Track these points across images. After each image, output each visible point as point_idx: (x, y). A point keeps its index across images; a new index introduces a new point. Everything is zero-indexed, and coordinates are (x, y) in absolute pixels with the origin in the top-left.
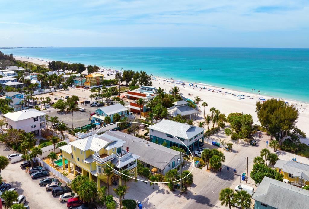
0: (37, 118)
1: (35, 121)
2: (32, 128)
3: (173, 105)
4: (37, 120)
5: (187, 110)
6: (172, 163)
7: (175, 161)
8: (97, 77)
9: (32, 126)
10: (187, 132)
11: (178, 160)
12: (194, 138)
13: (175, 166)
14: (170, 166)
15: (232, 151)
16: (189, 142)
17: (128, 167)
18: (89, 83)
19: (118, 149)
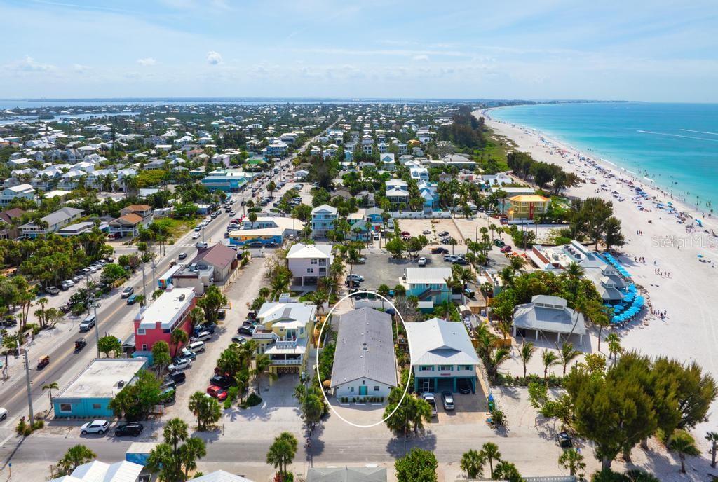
0: (316, 260)
1: (312, 263)
2: (308, 272)
4: (316, 263)
5: (555, 319)
6: (360, 387)
7: (367, 387)
8: (531, 203)
9: (308, 269)
10: (430, 353)
11: (377, 389)
12: (439, 370)
13: (366, 394)
14: (352, 389)
15: (497, 428)
16: (420, 370)
17: (284, 359)
18: (512, 212)
19: (289, 330)
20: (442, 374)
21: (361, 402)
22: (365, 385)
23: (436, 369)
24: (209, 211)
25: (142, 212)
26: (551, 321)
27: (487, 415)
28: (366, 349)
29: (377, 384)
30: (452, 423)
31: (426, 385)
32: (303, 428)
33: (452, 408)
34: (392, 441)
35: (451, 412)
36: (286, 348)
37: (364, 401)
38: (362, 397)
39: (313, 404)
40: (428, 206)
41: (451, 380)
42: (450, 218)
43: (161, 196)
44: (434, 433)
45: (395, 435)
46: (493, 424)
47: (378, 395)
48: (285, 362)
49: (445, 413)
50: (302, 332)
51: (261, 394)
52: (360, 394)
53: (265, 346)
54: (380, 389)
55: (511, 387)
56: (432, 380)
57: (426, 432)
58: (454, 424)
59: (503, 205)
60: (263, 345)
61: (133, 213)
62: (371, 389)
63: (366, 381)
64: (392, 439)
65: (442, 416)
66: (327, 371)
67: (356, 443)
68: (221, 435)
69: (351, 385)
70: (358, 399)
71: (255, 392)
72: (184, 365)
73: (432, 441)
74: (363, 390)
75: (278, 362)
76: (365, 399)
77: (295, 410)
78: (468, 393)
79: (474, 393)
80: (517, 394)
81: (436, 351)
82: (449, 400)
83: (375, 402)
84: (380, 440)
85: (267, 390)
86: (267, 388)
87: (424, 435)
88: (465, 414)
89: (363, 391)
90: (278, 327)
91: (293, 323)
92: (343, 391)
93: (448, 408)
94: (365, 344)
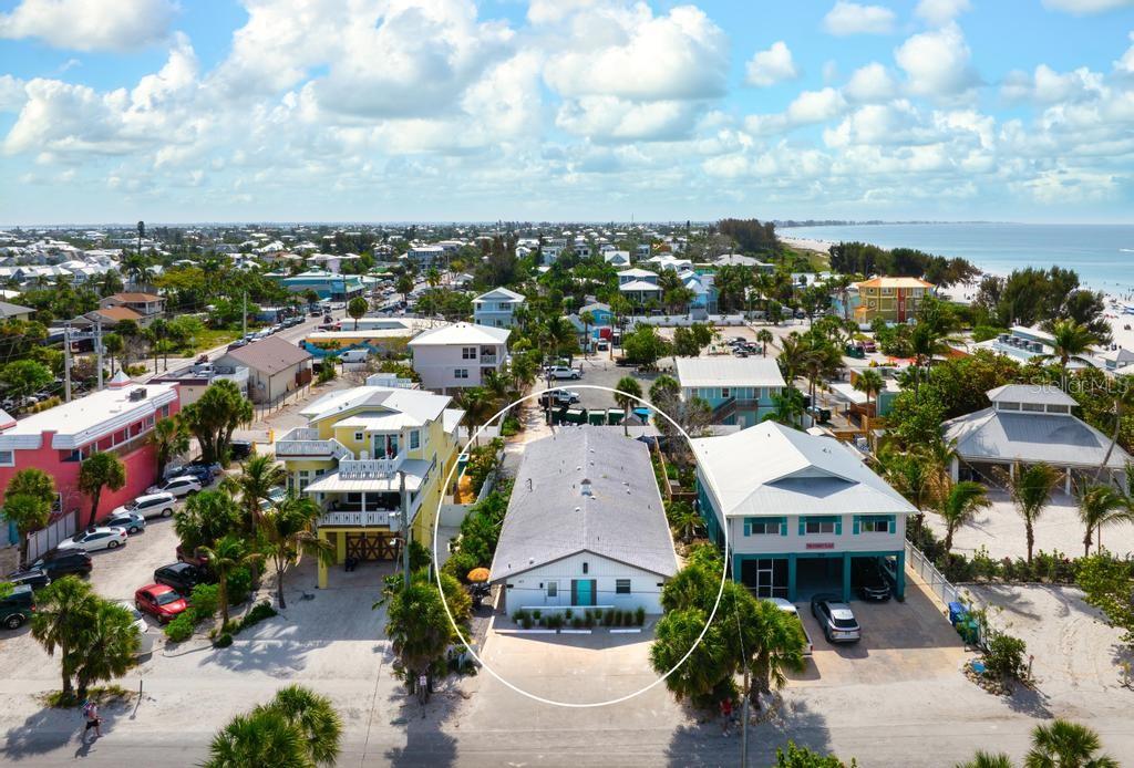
0: (473, 350)
1: (465, 357)
2: (456, 376)
3: (989, 404)
4: (473, 356)
5: (1054, 438)
6: (574, 583)
7: (594, 583)
8: (900, 289)
9: (457, 371)
10: (770, 488)
11: (623, 588)
12: (801, 533)
13: (594, 602)
14: (553, 592)
15: (1007, 690)
16: (747, 534)
17: (358, 508)
18: (864, 310)
19: (379, 436)
20: (809, 546)
21: (577, 624)
22: (589, 577)
23: (793, 527)
24: (279, 317)
25: (143, 305)
26: (1043, 442)
27: (961, 656)
28: (590, 494)
29: (625, 574)
30: (862, 680)
31: (765, 577)
32: (393, 699)
33: (853, 635)
34: (681, 734)
35: (848, 648)
36: (367, 478)
37: (587, 622)
38: (579, 611)
39: (422, 610)
40: (700, 307)
41: (837, 561)
42: (742, 324)
43: (194, 293)
44: (814, 709)
45: (689, 716)
46: (991, 678)
47: (627, 603)
48: (364, 519)
49: (833, 652)
50: (415, 444)
51: (289, 606)
52: (574, 602)
53: (312, 474)
54: (633, 587)
55: (998, 585)
56: (781, 563)
57: (788, 707)
58: (869, 681)
59: (845, 303)
60: (306, 474)
61: (125, 305)
62: (606, 585)
63: (594, 563)
64: (681, 728)
65: (824, 658)
66: (482, 544)
67: (563, 743)
68: (125, 718)
69: (548, 575)
70: (569, 614)
71: (272, 601)
72: (103, 542)
73: (815, 730)
74: (584, 589)
75: (342, 518)
76: (588, 614)
77: (378, 649)
78: (885, 600)
79: (901, 599)
80: (1026, 603)
81: (785, 483)
82: (839, 613)
83: (618, 625)
84: (641, 733)
85: (306, 597)
86: (309, 593)
87: (784, 718)
88: (894, 654)
89: (584, 592)
90: (351, 428)
91: (391, 418)
92: (525, 594)
93: (841, 635)
94: (586, 482)
